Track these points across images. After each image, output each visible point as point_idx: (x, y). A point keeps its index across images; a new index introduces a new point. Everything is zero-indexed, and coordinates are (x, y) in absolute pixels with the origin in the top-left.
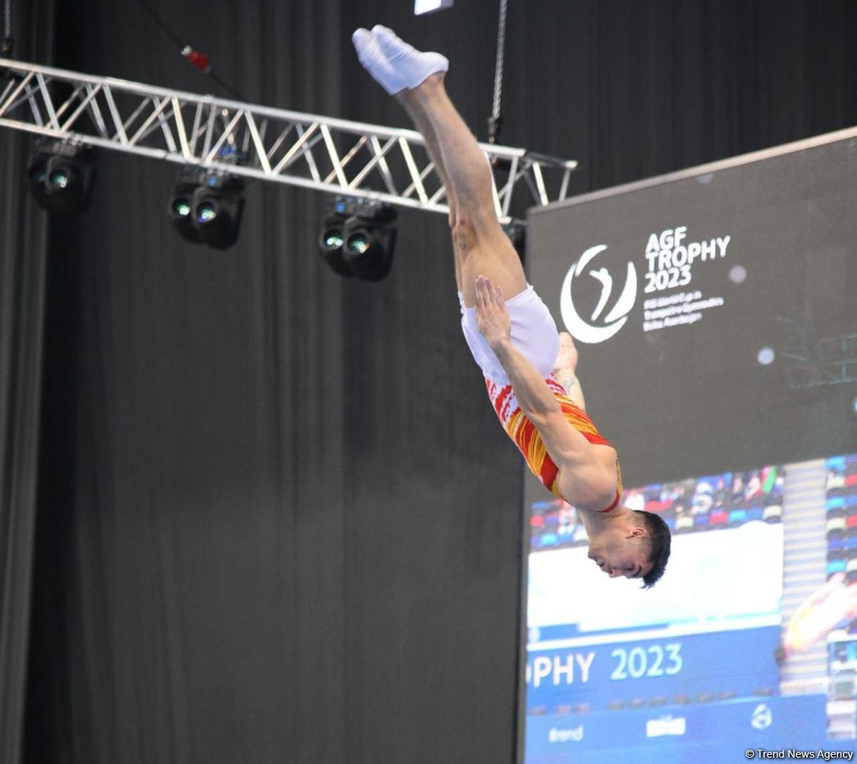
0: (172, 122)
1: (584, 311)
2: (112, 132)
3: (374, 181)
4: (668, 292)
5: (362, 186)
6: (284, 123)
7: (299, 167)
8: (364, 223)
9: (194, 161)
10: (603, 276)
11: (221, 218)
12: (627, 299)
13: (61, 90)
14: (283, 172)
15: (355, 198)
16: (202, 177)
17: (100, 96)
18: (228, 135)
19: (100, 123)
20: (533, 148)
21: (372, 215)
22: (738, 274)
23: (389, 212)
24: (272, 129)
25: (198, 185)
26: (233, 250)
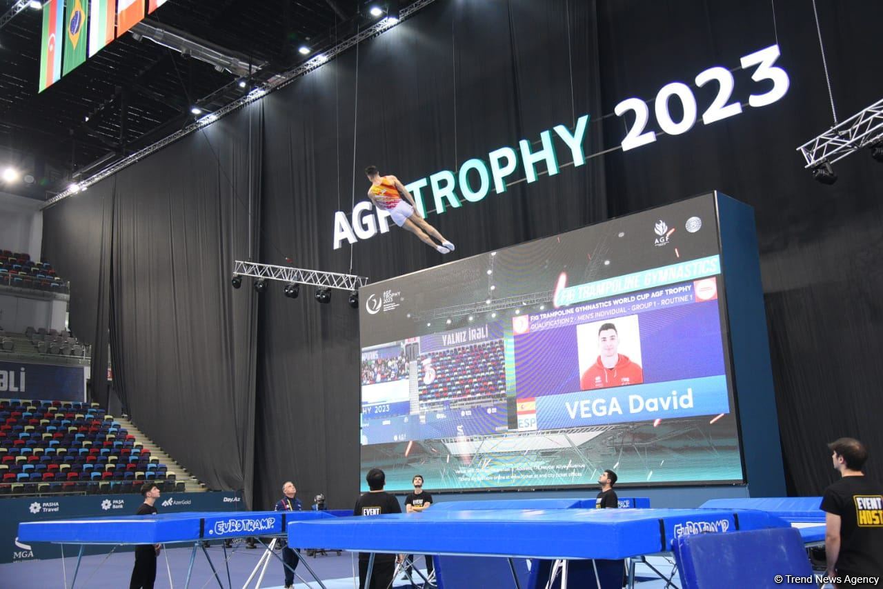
0: (284, 273)
2: (271, 275)
3: (326, 283)
4: (388, 303)
5: (324, 284)
6: (307, 272)
7: (310, 281)
8: (324, 292)
9: (288, 280)
10: (375, 300)
11: (295, 292)
12: (380, 305)
13: (261, 268)
14: (307, 282)
15: (322, 287)
17: (269, 269)
18: (296, 275)
19: (269, 274)
20: (359, 275)
21: (326, 290)
22: (402, 299)
23: (329, 289)
24: (305, 273)
25: (289, 285)
26: (296, 299)
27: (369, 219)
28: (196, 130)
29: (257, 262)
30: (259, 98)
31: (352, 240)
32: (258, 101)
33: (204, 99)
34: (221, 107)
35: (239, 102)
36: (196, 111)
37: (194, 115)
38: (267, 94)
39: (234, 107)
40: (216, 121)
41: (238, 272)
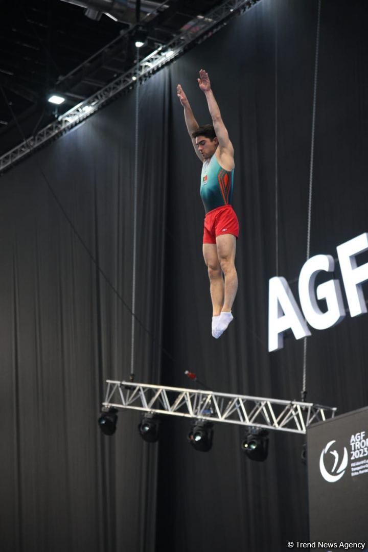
1: (329, 469)
4: (360, 459)
5: (255, 422)
6: (224, 399)
8: (254, 437)
9: (194, 416)
10: (335, 453)
11: (204, 439)
12: (344, 464)
14: (226, 419)
15: (251, 427)
16: (196, 422)
18: (206, 405)
21: (257, 433)
25: (195, 426)
27: (327, 290)
28: (57, 135)
29: (142, 382)
30: (163, 66)
31: (300, 333)
32: (161, 72)
33: (69, 75)
34: (99, 89)
35: (130, 76)
36: (56, 100)
37: (53, 106)
38: (176, 58)
39: (121, 87)
40: (91, 115)
41: (111, 401)
